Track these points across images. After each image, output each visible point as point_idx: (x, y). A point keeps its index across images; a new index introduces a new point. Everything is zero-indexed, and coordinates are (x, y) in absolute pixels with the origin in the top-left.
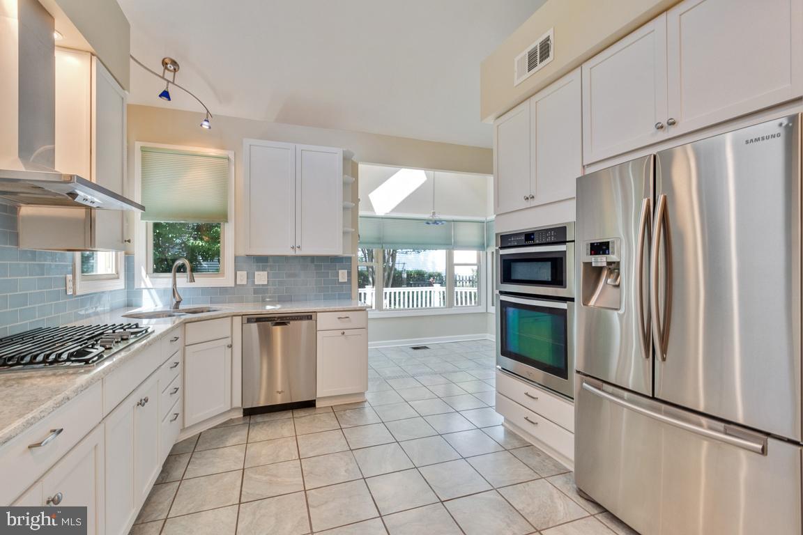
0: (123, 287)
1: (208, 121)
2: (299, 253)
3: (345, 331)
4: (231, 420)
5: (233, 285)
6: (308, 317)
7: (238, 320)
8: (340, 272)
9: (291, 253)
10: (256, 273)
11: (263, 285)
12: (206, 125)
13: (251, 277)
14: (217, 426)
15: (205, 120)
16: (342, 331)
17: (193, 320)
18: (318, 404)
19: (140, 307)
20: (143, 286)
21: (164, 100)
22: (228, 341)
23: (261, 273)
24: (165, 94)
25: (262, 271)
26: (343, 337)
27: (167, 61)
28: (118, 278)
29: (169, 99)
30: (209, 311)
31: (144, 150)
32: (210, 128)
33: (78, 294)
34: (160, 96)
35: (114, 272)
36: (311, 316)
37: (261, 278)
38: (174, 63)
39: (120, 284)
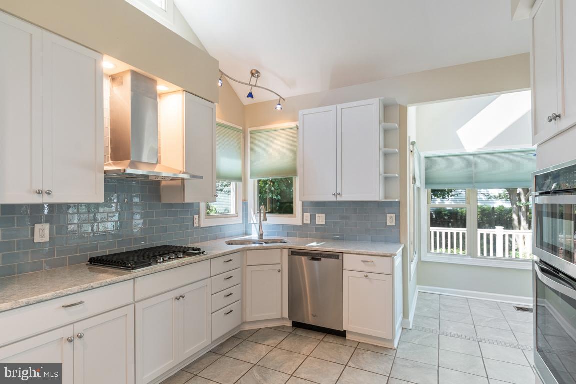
0: (241, 222)
1: (280, 105)
2: (340, 199)
3: (368, 274)
4: (284, 327)
5: (301, 224)
6: (336, 256)
7: (286, 253)
8: (388, 216)
9: (334, 199)
10: (317, 215)
11: (322, 225)
12: (279, 107)
13: (313, 218)
14: (273, 327)
15: (278, 104)
16: (366, 274)
17: (251, 249)
18: (348, 337)
19: (250, 235)
20: (252, 222)
21: (250, 99)
22: (279, 267)
23: (320, 215)
24: (251, 95)
25: (322, 213)
26: (367, 280)
27: (254, 72)
28: (237, 216)
29: (253, 98)
30: (281, 243)
31: (252, 133)
32: (282, 109)
33: (202, 226)
34: (248, 97)
35: (235, 213)
36: (338, 256)
37: (321, 219)
38: (257, 72)
39: (240, 220)
